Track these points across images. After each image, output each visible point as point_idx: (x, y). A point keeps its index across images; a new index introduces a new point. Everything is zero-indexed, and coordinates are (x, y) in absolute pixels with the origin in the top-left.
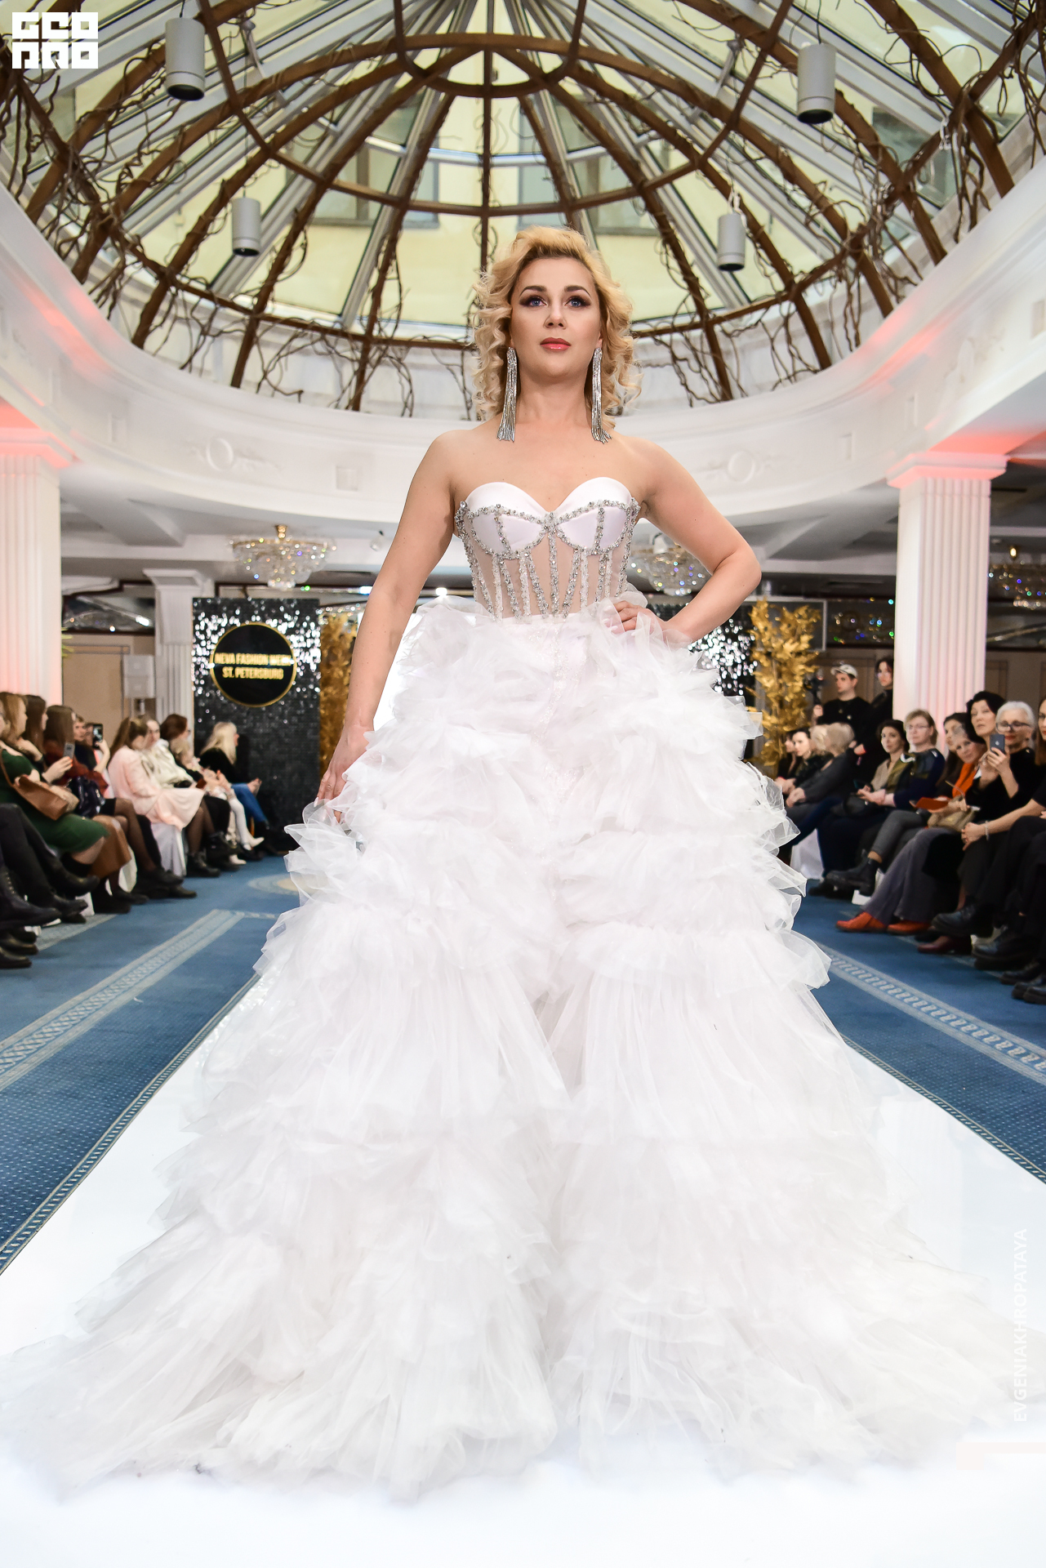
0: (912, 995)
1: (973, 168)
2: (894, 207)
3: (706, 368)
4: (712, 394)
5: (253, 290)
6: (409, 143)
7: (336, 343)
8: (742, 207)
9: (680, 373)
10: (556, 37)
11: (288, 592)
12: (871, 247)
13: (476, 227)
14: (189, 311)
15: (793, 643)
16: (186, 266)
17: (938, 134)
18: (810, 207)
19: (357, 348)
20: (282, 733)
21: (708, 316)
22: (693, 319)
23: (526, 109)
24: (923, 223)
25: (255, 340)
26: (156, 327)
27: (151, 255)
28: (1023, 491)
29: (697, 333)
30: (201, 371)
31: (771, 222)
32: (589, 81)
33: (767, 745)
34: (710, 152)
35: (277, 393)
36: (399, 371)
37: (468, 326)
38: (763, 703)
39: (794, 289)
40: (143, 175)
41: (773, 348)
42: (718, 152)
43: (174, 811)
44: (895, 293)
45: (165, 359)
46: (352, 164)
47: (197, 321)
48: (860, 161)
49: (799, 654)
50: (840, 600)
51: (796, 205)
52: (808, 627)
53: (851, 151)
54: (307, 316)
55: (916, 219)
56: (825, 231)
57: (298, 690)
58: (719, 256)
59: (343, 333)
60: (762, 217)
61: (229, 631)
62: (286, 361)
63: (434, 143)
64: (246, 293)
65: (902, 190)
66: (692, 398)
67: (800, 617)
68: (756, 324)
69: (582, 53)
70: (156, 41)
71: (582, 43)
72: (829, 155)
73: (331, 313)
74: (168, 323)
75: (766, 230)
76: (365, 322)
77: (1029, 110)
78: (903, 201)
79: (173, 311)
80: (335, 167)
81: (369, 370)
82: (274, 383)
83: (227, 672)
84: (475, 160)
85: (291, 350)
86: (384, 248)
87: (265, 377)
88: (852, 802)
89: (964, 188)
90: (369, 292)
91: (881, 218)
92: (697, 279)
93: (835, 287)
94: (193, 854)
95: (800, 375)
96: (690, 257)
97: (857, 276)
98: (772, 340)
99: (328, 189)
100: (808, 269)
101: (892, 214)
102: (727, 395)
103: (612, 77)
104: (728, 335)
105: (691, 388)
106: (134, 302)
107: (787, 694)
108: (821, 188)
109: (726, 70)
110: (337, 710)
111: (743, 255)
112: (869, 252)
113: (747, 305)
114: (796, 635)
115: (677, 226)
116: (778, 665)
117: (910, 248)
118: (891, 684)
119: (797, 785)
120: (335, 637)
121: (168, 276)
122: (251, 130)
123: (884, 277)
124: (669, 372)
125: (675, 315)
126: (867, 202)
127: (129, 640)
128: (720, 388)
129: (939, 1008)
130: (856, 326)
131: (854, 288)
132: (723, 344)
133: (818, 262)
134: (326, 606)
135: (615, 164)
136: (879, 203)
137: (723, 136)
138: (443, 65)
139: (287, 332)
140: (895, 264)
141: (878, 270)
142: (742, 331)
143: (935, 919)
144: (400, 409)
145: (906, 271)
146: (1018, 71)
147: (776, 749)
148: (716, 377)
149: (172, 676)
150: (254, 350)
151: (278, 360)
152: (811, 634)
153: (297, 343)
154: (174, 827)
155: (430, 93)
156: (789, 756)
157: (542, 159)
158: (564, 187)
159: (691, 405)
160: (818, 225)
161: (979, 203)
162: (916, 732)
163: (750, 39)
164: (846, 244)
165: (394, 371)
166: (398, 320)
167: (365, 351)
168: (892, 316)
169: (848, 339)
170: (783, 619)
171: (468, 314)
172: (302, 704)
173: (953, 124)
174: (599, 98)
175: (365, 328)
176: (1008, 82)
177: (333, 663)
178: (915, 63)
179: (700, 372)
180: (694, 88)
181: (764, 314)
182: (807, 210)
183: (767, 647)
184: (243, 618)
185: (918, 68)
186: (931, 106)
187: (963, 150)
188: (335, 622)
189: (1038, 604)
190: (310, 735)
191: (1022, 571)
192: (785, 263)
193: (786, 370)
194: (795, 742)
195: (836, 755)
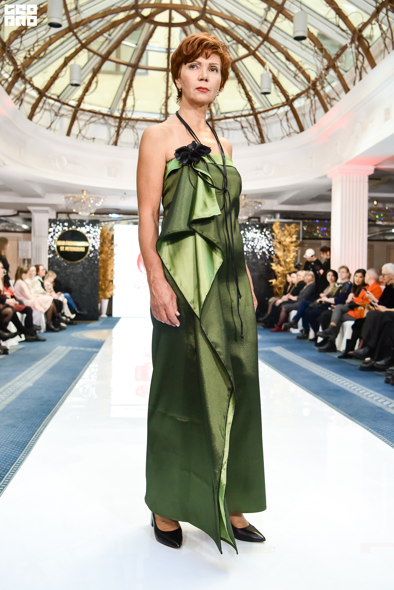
0: (347, 382)
1: (360, 57)
2: (329, 71)
3: (255, 131)
4: (257, 141)
5: (77, 98)
6: (139, 43)
7: (109, 119)
8: (270, 70)
9: (244, 133)
10: (197, 5)
11: (87, 216)
12: (320, 86)
13: (164, 76)
14: (51, 107)
15: (290, 238)
16: (49, 90)
17: (346, 45)
18: (296, 71)
19: (117, 122)
20: (84, 273)
21: (255, 111)
22: (249, 112)
23: (184, 32)
24: (340, 78)
25: (76, 118)
27: (36, 85)
28: (379, 179)
29: (251, 118)
30: (55, 130)
31: (279, 75)
32: (209, 21)
34: (257, 49)
35: (85, 139)
36: (133, 131)
37: (161, 113)
38: (278, 262)
39: (289, 101)
40: (34, 54)
41: (281, 124)
42: (260, 49)
43: (41, 305)
44: (330, 104)
45: (40, 125)
46: (115, 52)
47: (54, 110)
48: (316, 54)
49: (292, 242)
50: (307, 221)
51: (290, 70)
52: (295, 232)
53: (312, 50)
54: (97, 109)
55: (337, 76)
56: (302, 80)
57: (91, 256)
58: (261, 89)
59: (111, 116)
60: (276, 75)
61: (63, 232)
62: (89, 127)
63: (148, 44)
64: (73, 100)
65: (332, 65)
66: (249, 142)
67: (292, 228)
68: (274, 115)
69: (207, 11)
70: (42, 4)
71: (207, 8)
72: (304, 52)
73: (106, 108)
74: (42, 111)
75: (278, 79)
76: (120, 112)
77: (382, 36)
78: (332, 69)
79: (44, 107)
80: (109, 53)
81: (121, 130)
82: (84, 134)
83: (62, 249)
84: (165, 50)
85: (90, 122)
86: (128, 83)
87: (80, 132)
89: (357, 65)
90: (122, 100)
91: (324, 75)
92: (251, 97)
94: (48, 323)
95: (292, 134)
96: (248, 88)
97: (314, 97)
98: (281, 121)
99: (107, 61)
100: (295, 94)
101: (328, 73)
102: (263, 141)
103: (218, 20)
104: (264, 118)
105: (249, 139)
106: (29, 103)
107: (287, 258)
108: (300, 63)
109: (263, 19)
110: (106, 264)
111: (270, 89)
112: (319, 88)
113: (271, 107)
114: (290, 235)
115: (243, 77)
116: (284, 247)
117: (335, 86)
120: (105, 234)
121: (42, 93)
122: (77, 38)
123: (325, 97)
124: (240, 132)
126: (319, 69)
127: (21, 235)
128: (260, 138)
129: (358, 387)
130: (314, 116)
131: (313, 102)
132: (261, 122)
133: (298, 91)
134: (101, 222)
136: (323, 69)
137: (262, 43)
138: (152, 15)
139: (89, 115)
140: (330, 92)
141: (323, 95)
142: (268, 117)
144: (133, 145)
145: (333, 95)
146: (378, 22)
148: (258, 135)
149: (38, 250)
150: (76, 122)
151: (85, 126)
152: (296, 235)
153: (93, 119)
154: (41, 312)
155: (147, 25)
156: (288, 283)
159: (249, 145)
160: (299, 77)
161: (363, 70)
162: (342, 275)
163: (273, 8)
164: (310, 85)
165: (131, 131)
166: (133, 111)
167: (120, 123)
168: (328, 113)
169: (311, 121)
170: (286, 229)
171: (161, 109)
172: (92, 262)
173: (352, 41)
174: (213, 28)
175: (120, 114)
176: (374, 26)
177: (104, 245)
178: (338, 18)
179: (252, 132)
180: (251, 25)
181: (277, 111)
182: (294, 72)
183: (279, 240)
184: (68, 227)
185: (339, 20)
186: (344, 34)
187: (356, 51)
188: (106, 228)
189: (385, 223)
190: (95, 274)
191: (379, 211)
192: (286, 91)
193: (286, 132)
194: (291, 278)
195: (308, 284)
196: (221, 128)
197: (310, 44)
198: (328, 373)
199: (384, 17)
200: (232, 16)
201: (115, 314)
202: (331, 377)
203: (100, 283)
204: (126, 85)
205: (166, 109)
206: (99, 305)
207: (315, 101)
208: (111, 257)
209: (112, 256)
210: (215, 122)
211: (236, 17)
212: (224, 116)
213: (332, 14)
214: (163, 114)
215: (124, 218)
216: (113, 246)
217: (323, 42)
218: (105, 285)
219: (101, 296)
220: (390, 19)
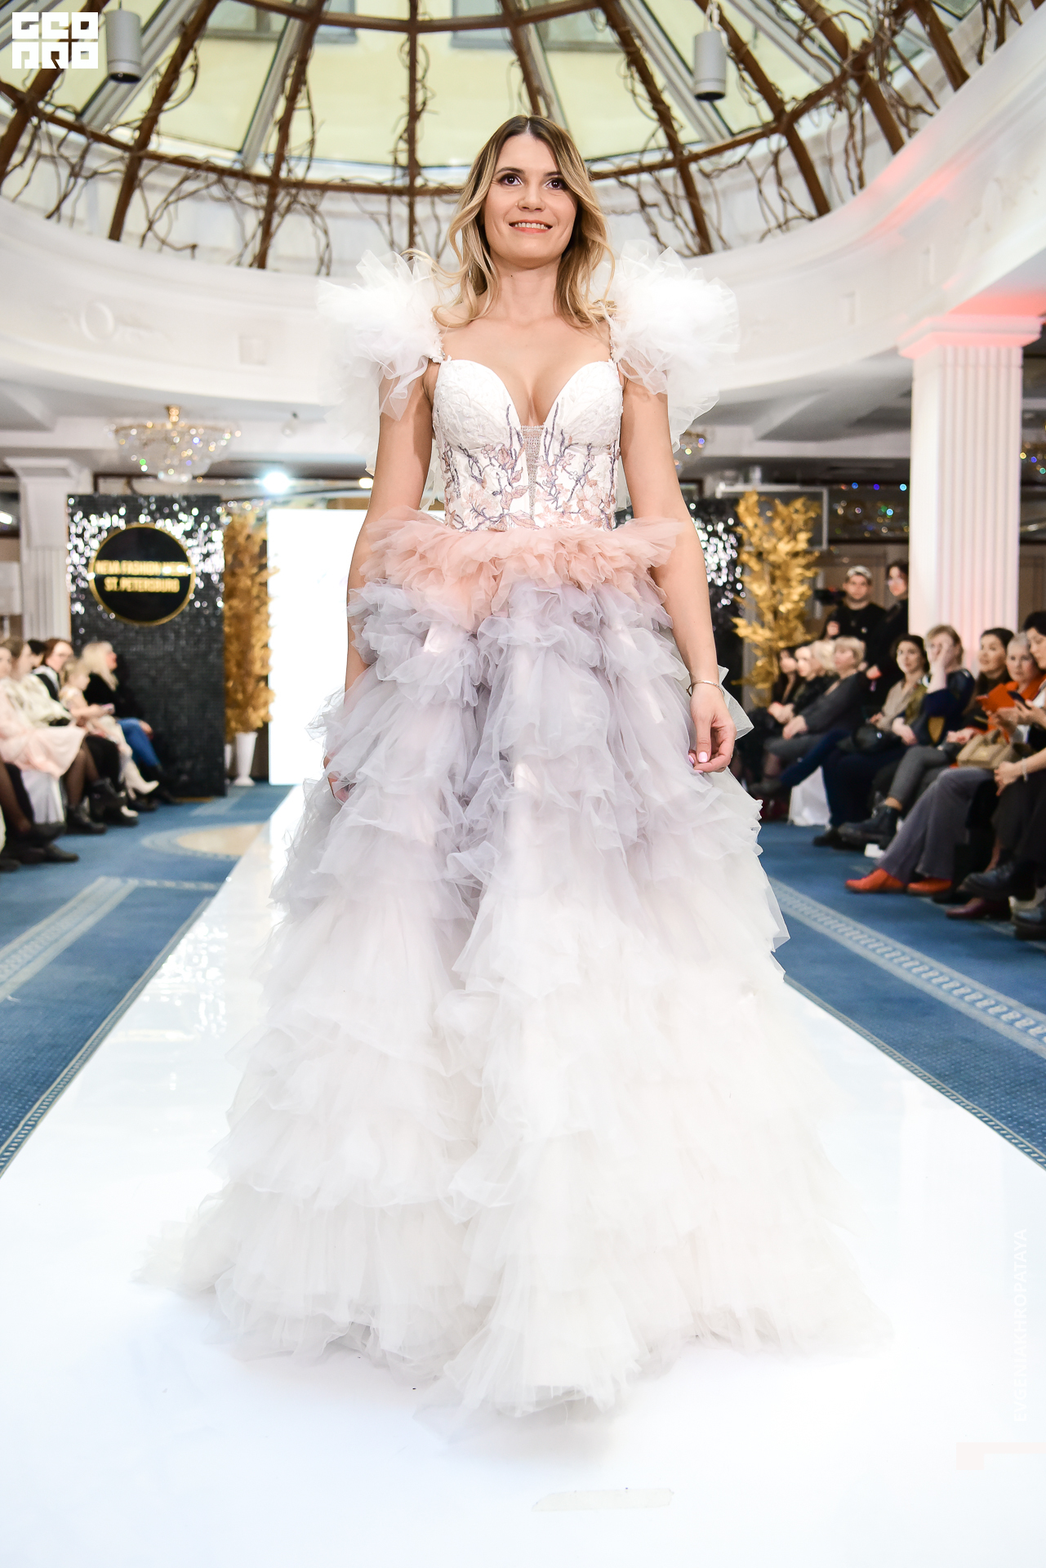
2: (905, 19)
3: (680, 215)
4: (688, 247)
5: (135, 121)
7: (236, 185)
8: (724, 22)
9: (649, 221)
11: (182, 484)
12: (877, 70)
13: (403, 45)
14: (55, 147)
15: (789, 542)
16: (50, 92)
18: (804, 20)
19: (262, 193)
20: (179, 656)
21: (682, 153)
22: (664, 156)
24: (939, 38)
25: (137, 183)
26: (15, 167)
29: (669, 173)
30: (72, 220)
31: (755, 36)
33: (759, 663)
35: (165, 248)
36: (313, 222)
37: (396, 164)
38: (753, 615)
39: (785, 119)
41: (760, 192)
43: (49, 754)
44: (906, 125)
45: (27, 206)
47: (66, 159)
49: (795, 555)
50: (843, 488)
51: (789, 19)
52: (806, 523)
54: (199, 153)
55: (931, 35)
56: (821, 48)
57: (197, 604)
58: (696, 83)
59: (243, 175)
60: (745, 31)
61: (112, 535)
62: (176, 210)
64: (126, 125)
67: (797, 511)
68: (740, 162)
73: (229, 149)
74: (30, 161)
75: (750, 47)
76: (271, 161)
78: (915, 12)
79: (36, 146)
81: (276, 220)
82: (162, 234)
83: (111, 585)
85: (182, 195)
86: (291, 71)
87: (150, 228)
88: (865, 736)
90: (276, 124)
91: (888, 33)
92: (668, 108)
93: (834, 117)
94: (73, 806)
95: (792, 223)
96: (660, 81)
97: (860, 103)
98: (759, 181)
100: (802, 95)
101: (902, 25)
102: (705, 248)
104: (707, 175)
105: (663, 239)
107: (781, 602)
110: (244, 626)
111: (723, 81)
112: (874, 75)
113: (729, 139)
114: (792, 533)
115: (645, 44)
116: (771, 569)
117: (924, 68)
118: (907, 592)
119: (796, 712)
120: (241, 539)
121: (28, 104)
123: (893, 106)
124: (637, 220)
125: (643, 152)
126: (873, 12)
128: (698, 239)
130: (859, 164)
131: (857, 119)
132: (701, 185)
133: (814, 86)
134: (226, 502)
136: (887, 15)
139: (176, 173)
140: (906, 87)
141: (885, 96)
143: (967, 880)
144: (315, 266)
145: (918, 97)
147: (770, 669)
148: (692, 226)
149: (42, 587)
150: (137, 196)
151: (165, 208)
152: (807, 531)
153: (189, 186)
154: (49, 775)
156: (784, 678)
160: (813, 40)
161: (1008, 13)
164: (845, 65)
165: (307, 220)
166: (311, 158)
167: (272, 197)
168: (902, 152)
169: (850, 180)
170: (776, 513)
171: (395, 151)
172: (203, 622)
175: (271, 168)
177: (239, 571)
179: (673, 220)
181: (751, 148)
182: (800, 23)
183: (757, 547)
184: (128, 518)
188: (241, 520)
190: (212, 658)
192: (773, 88)
193: (776, 218)
194: (797, 660)
195: (843, 676)
198: (890, 949)
201: (275, 777)
202: (896, 961)
203: (230, 684)
204: (285, 77)
205: (412, 152)
206: (228, 749)
207: (862, 116)
208: (261, 606)
209: (264, 603)
214: (402, 167)
215: (301, 490)
216: (264, 573)
218: (244, 691)
219: (233, 724)
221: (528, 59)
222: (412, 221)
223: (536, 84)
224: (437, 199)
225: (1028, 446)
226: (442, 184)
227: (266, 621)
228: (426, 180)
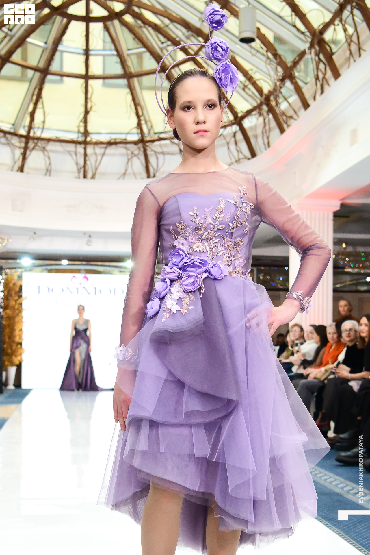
1: (322, 66)
2: (285, 83)
6: (48, 42)
7: (12, 138)
12: (275, 101)
13: (82, 85)
17: (305, 50)
18: (245, 82)
19: (22, 142)
23: (106, 28)
24: (298, 90)
28: (348, 217)
32: (137, 16)
34: (197, 53)
36: (44, 154)
37: (79, 132)
39: (238, 119)
41: (228, 148)
42: (200, 53)
44: (286, 123)
46: (19, 51)
48: (268, 61)
50: (262, 268)
53: (264, 55)
55: (295, 88)
56: (253, 93)
59: (15, 134)
63: (61, 43)
65: (288, 75)
69: (134, 3)
72: (255, 58)
73: (8, 123)
76: (27, 129)
77: (347, 40)
78: (289, 80)
81: (28, 153)
84: (82, 52)
86: (36, 93)
89: (317, 75)
90: (29, 114)
91: (279, 88)
93: (258, 119)
95: (241, 160)
97: (268, 114)
98: (228, 143)
99: (7, 63)
100: (245, 110)
101: (284, 85)
103: (148, 15)
108: (250, 72)
112: (273, 103)
117: (293, 102)
120: (11, 285)
123: (281, 115)
126: (272, 80)
130: (268, 138)
131: (267, 120)
133: (250, 107)
134: (5, 269)
135: (151, 57)
136: (278, 80)
138: (65, 6)
140: (286, 109)
141: (278, 112)
144: (44, 172)
145: (291, 113)
146: (341, 23)
155: (58, 19)
157: (115, 53)
158: (126, 67)
160: (249, 89)
161: (325, 82)
164: (262, 99)
165: (41, 153)
166: (43, 128)
167: (27, 143)
168: (285, 134)
169: (264, 144)
171: (79, 127)
173: (312, 46)
174: (142, 25)
175: (26, 132)
176: (337, 27)
177: (10, 298)
178: (294, 16)
180: (189, 23)
181: (224, 131)
182: (244, 83)
185: (295, 19)
186: (302, 36)
187: (317, 58)
188: (11, 277)
189: (356, 270)
191: (348, 255)
192: (233, 107)
193: (235, 158)
196: (155, 152)
197: (262, 48)
199: (349, 16)
200: (166, 11)
201: (25, 385)
203: (5, 346)
204: (33, 95)
205: (86, 127)
206: (4, 374)
207: (269, 120)
208: (19, 313)
209: (20, 312)
210: (148, 144)
211: (170, 12)
212: (158, 136)
213: (287, 11)
214: (82, 133)
215: (36, 265)
216: (21, 299)
217: (277, 46)
218: (11, 349)
219: (6, 363)
220: (355, 18)
221: (134, 92)
222: (85, 155)
223: (137, 102)
224: (96, 146)
225: (336, 253)
226: (98, 140)
227: (21, 319)
228: (92, 139)
